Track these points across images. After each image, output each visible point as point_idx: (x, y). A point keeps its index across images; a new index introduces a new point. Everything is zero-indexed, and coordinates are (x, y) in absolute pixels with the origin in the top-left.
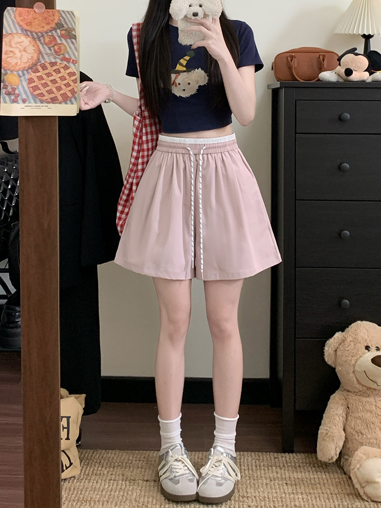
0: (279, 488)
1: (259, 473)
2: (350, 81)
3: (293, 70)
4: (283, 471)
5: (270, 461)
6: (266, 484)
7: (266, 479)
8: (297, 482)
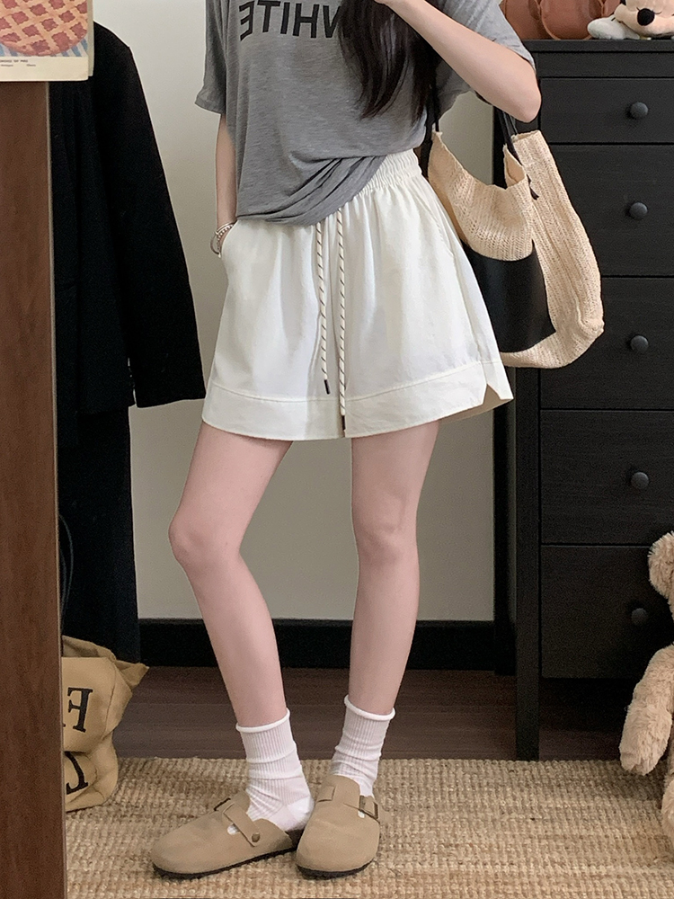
0: (520, 828)
1: (478, 801)
4: (526, 796)
5: (500, 777)
6: (494, 821)
7: (493, 810)
8: (555, 816)
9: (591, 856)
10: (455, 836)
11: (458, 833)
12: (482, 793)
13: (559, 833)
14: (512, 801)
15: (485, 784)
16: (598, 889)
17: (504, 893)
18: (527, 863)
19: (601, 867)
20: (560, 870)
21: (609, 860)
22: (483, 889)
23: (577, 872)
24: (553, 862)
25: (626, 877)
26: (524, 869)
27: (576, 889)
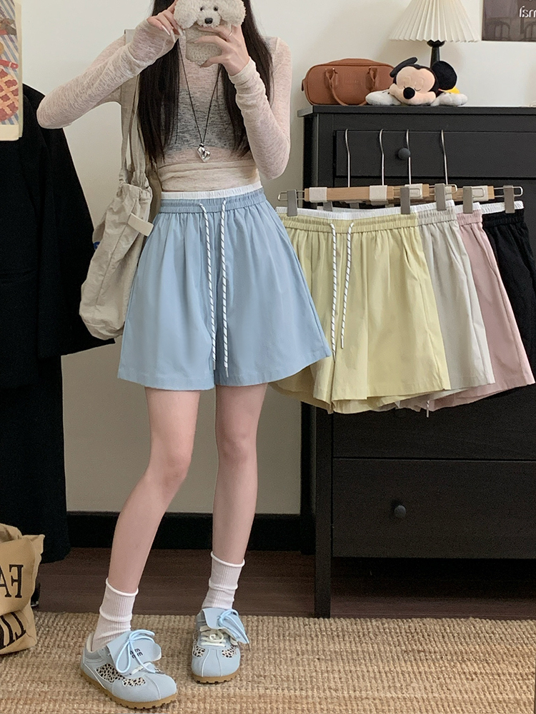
0: (309, 664)
1: (282, 645)
2: (410, 105)
3: (333, 90)
4: (315, 643)
5: (298, 629)
6: (292, 660)
7: (291, 652)
8: (334, 656)
9: (357, 685)
10: (264, 669)
11: (267, 668)
12: (285, 640)
13: (336, 668)
14: (305, 646)
15: (287, 634)
16: (359, 708)
17: (295, 709)
18: (312, 690)
19: (363, 692)
20: (334, 694)
21: (369, 688)
22: (281, 706)
23: (346, 695)
24: (330, 688)
25: (380, 700)
26: (310, 693)
27: (344, 707)
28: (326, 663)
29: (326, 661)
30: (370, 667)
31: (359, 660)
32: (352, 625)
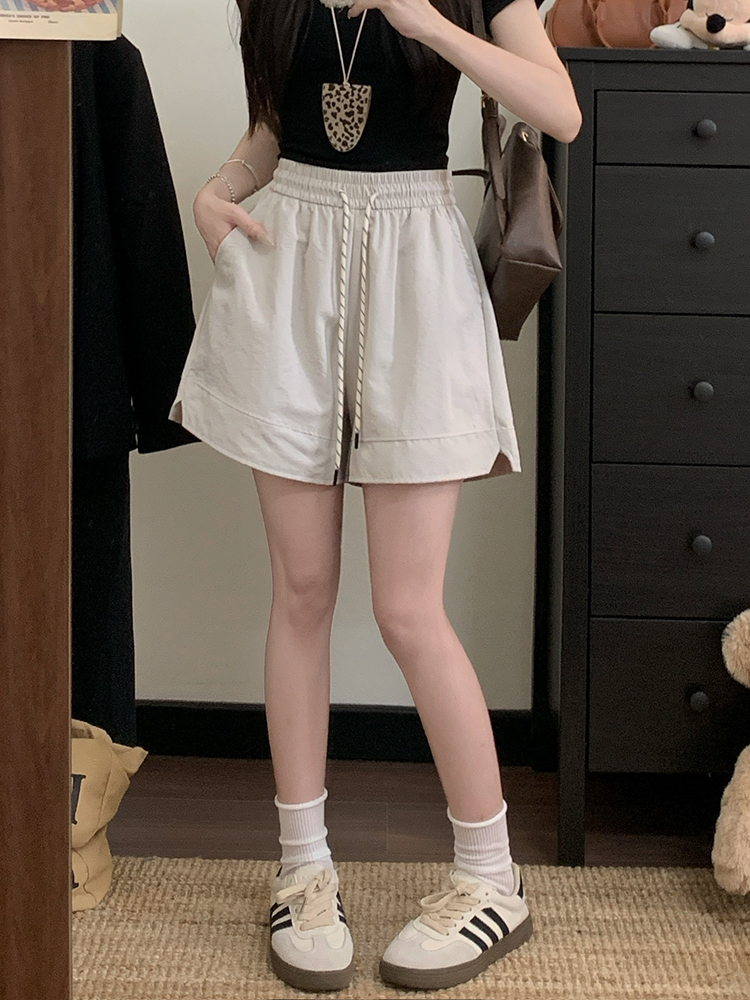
0: (564, 940)
4: (570, 906)
8: (604, 928)
9: (645, 974)
13: (609, 946)
14: (555, 911)
19: (656, 985)
20: (609, 988)
21: (665, 978)
24: (602, 979)
28: (591, 937)
29: (592, 934)
30: (664, 945)
31: (645, 934)
32: (628, 878)
